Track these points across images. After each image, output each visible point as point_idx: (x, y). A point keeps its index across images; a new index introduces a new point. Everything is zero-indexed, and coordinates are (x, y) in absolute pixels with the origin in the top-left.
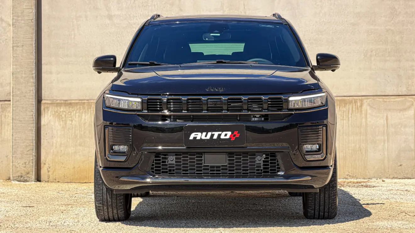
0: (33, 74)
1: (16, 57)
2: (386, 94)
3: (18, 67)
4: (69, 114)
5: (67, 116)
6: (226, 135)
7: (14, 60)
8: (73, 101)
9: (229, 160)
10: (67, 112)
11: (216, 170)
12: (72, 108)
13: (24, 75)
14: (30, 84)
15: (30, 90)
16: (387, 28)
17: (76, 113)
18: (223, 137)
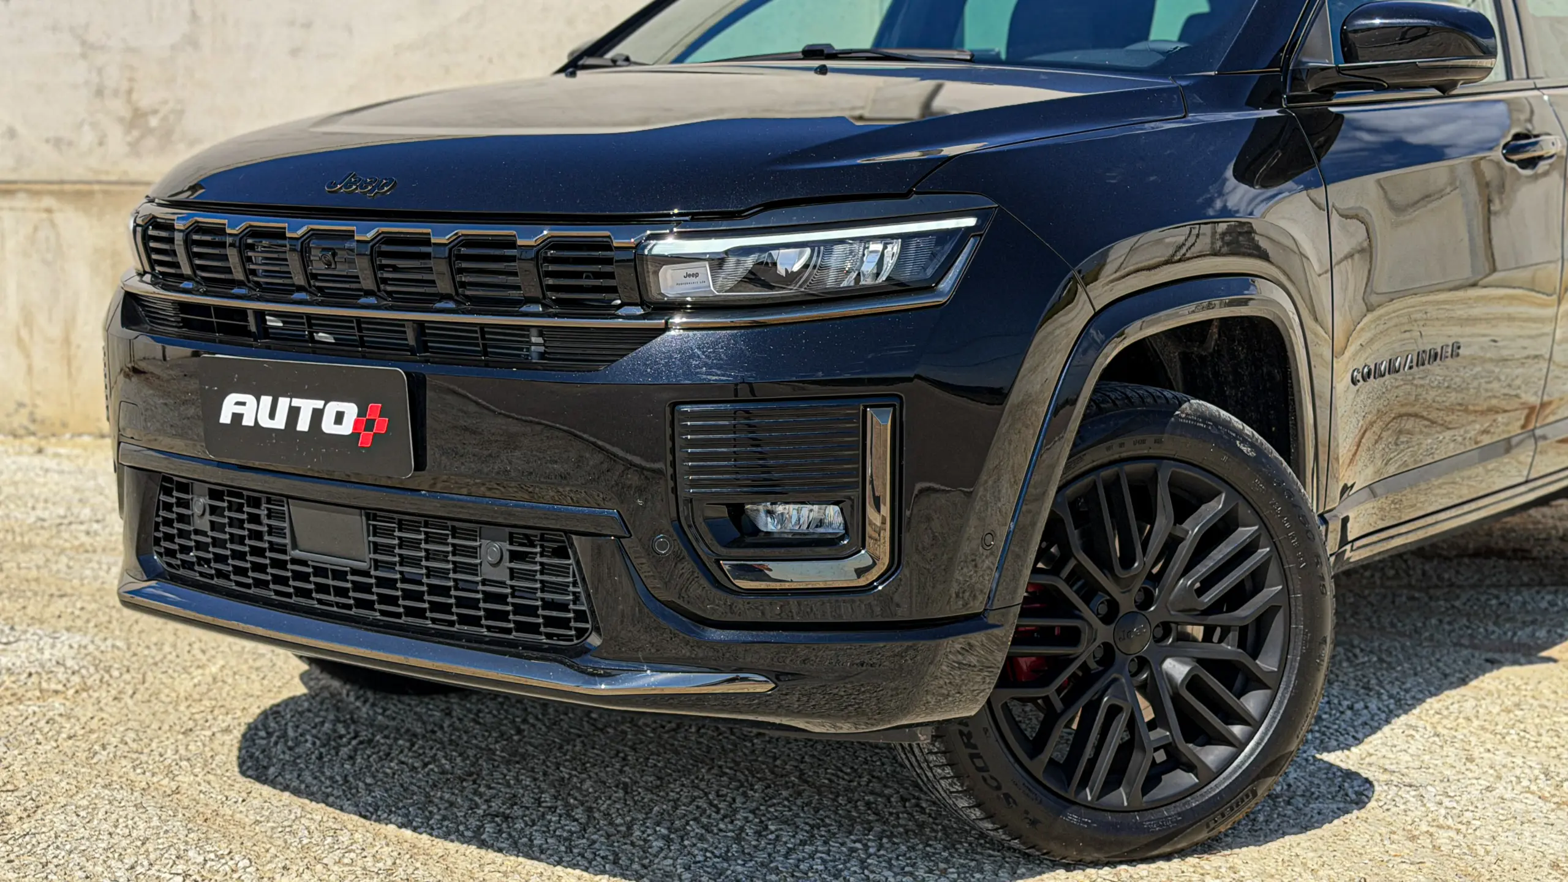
6: (339, 418)
9: (376, 548)
11: (334, 587)
18: (328, 426)
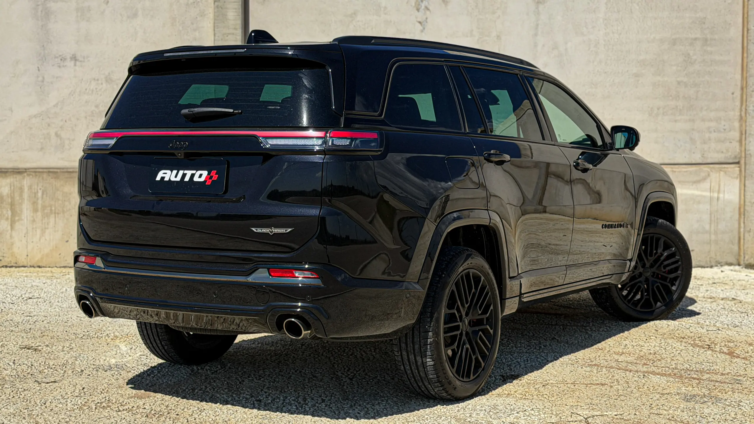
2: (676, 162)
16: (678, 79)
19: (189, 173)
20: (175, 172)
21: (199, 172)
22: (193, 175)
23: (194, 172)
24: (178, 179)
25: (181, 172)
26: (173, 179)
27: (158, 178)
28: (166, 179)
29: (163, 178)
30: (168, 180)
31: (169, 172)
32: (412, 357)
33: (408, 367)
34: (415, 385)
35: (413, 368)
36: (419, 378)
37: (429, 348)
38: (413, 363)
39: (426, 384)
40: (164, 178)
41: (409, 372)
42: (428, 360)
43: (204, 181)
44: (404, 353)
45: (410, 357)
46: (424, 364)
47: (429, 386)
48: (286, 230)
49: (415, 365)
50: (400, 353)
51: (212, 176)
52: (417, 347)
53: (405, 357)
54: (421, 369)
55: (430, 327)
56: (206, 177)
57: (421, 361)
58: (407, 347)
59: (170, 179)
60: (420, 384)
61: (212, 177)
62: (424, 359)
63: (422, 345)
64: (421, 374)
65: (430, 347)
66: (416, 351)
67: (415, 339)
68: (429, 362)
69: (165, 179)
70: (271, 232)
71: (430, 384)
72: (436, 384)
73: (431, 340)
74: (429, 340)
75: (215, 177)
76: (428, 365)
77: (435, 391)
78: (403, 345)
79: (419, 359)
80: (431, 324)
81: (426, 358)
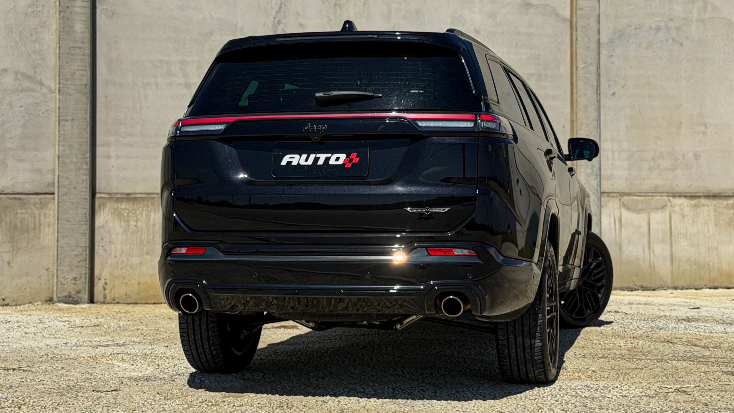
0: (87, 158)
1: (64, 134)
3: (65, 148)
4: (134, 212)
5: (130, 215)
7: (61, 138)
8: (138, 196)
10: (131, 210)
12: (137, 204)
13: (74, 159)
14: (82, 172)
15: (83, 180)
17: (142, 211)
19: (322, 157)
20: (304, 156)
21: (335, 156)
22: (328, 159)
23: (329, 155)
24: (310, 162)
25: (312, 157)
26: (302, 162)
27: (284, 162)
28: (295, 163)
29: (289, 163)
30: (296, 164)
31: (297, 156)
32: (520, 340)
33: (513, 351)
34: (515, 369)
35: (519, 350)
36: (523, 361)
37: (538, 329)
38: (520, 346)
39: (529, 366)
40: (291, 162)
41: (513, 355)
42: (537, 341)
43: (343, 164)
44: (512, 336)
45: (518, 340)
46: (532, 347)
47: (532, 368)
48: (443, 210)
49: (521, 347)
50: (506, 336)
51: (353, 159)
52: (526, 329)
53: (512, 339)
54: (528, 351)
55: (540, 309)
56: (345, 160)
57: (529, 342)
58: (515, 330)
59: (299, 163)
60: (523, 367)
61: (351, 160)
62: (532, 341)
63: (532, 326)
64: (527, 356)
65: (540, 328)
66: (525, 334)
67: (525, 322)
68: (538, 343)
69: (293, 164)
70: (428, 212)
71: (533, 366)
72: (539, 366)
73: (541, 321)
74: (539, 322)
75: (356, 160)
76: (536, 346)
77: (536, 373)
78: (511, 329)
79: (527, 341)
80: (540, 306)
81: (535, 340)
